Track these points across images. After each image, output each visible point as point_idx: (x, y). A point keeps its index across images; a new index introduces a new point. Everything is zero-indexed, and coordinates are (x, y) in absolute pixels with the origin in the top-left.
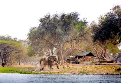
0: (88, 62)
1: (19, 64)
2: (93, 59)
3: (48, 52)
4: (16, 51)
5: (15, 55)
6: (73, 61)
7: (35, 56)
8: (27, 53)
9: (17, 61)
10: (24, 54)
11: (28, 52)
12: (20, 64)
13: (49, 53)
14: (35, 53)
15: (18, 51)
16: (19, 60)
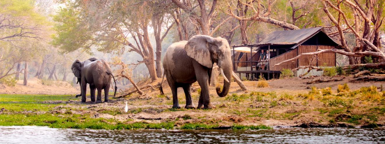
0: (314, 72)
1: (21, 81)
2: (332, 56)
3: (141, 31)
4: (12, 32)
5: (8, 46)
6: (249, 69)
7: (88, 48)
8: (57, 36)
9: (15, 70)
10: (42, 43)
11: (61, 35)
12: (29, 82)
13: (146, 36)
14: (89, 38)
15: (19, 30)
16: (22, 67)
